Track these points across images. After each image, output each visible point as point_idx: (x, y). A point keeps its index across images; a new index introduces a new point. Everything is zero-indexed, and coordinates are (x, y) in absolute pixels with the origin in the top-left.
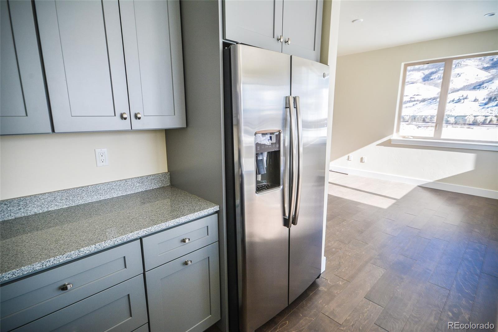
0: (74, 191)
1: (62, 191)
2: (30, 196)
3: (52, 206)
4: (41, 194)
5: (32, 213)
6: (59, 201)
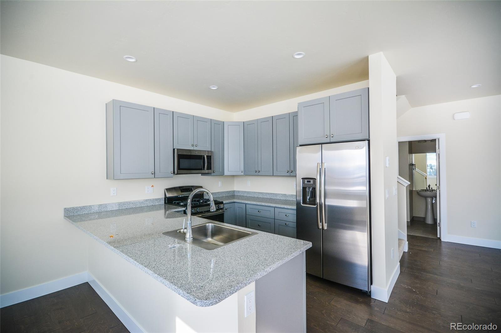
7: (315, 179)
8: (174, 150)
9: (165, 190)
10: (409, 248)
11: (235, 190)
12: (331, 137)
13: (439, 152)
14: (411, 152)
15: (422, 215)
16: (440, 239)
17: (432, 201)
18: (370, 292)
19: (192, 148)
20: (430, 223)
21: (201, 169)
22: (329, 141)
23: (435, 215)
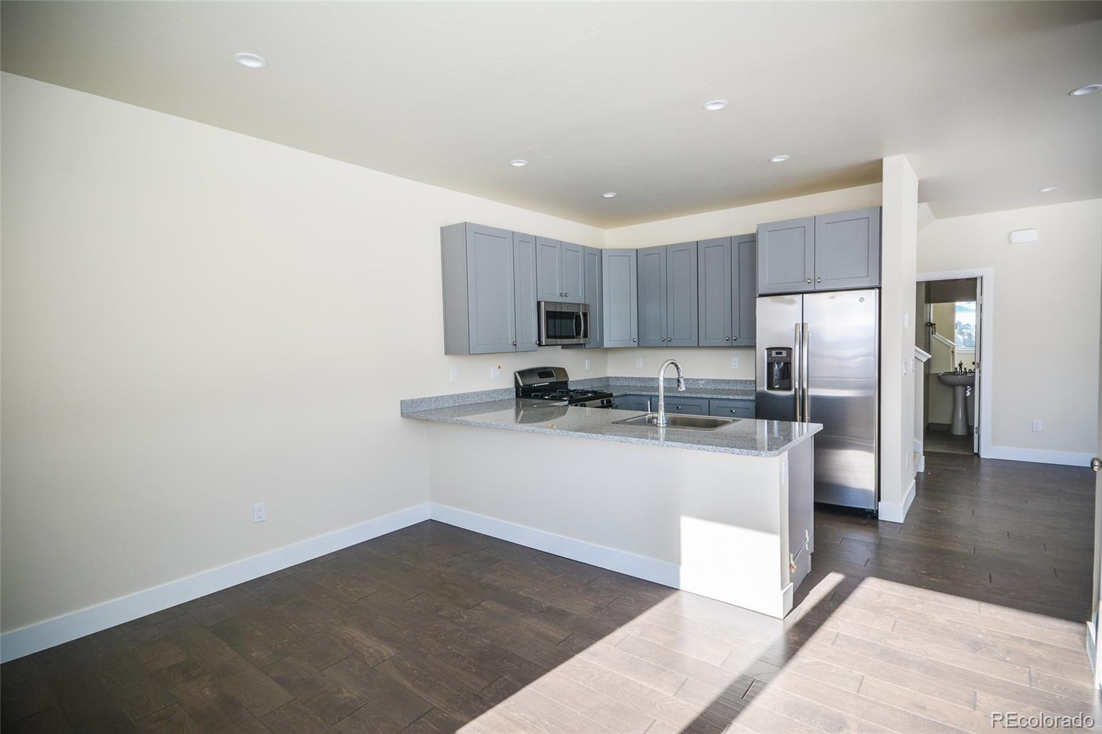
7: (791, 349)
8: (539, 303)
9: (517, 374)
10: (925, 468)
11: (609, 376)
12: (816, 283)
13: (982, 300)
14: (929, 300)
15: (945, 420)
16: (978, 455)
17: (966, 393)
18: (877, 511)
19: (560, 300)
20: (960, 434)
21: (573, 337)
22: (813, 289)
23: (969, 418)
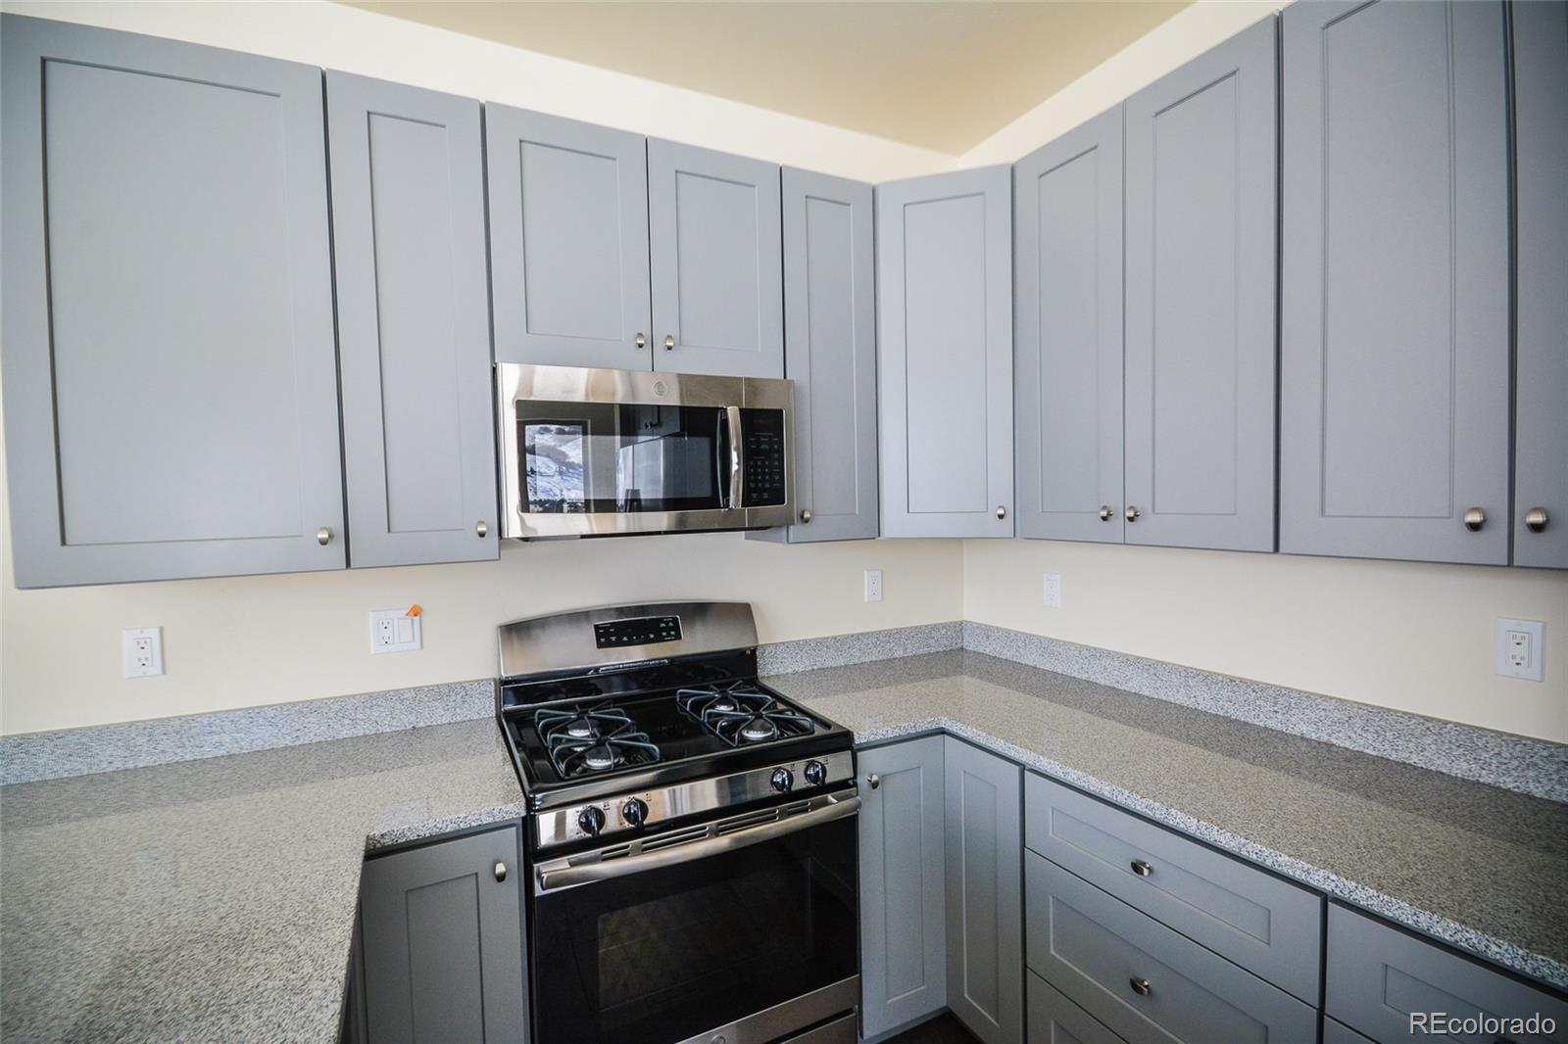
0: (1401, 720)
1: (1370, 709)
2: (1300, 692)
3: (1341, 735)
4: (1322, 696)
5: (1296, 732)
6: (1359, 731)
9: (499, 632)
11: (966, 617)
